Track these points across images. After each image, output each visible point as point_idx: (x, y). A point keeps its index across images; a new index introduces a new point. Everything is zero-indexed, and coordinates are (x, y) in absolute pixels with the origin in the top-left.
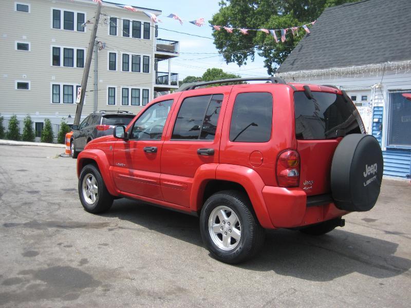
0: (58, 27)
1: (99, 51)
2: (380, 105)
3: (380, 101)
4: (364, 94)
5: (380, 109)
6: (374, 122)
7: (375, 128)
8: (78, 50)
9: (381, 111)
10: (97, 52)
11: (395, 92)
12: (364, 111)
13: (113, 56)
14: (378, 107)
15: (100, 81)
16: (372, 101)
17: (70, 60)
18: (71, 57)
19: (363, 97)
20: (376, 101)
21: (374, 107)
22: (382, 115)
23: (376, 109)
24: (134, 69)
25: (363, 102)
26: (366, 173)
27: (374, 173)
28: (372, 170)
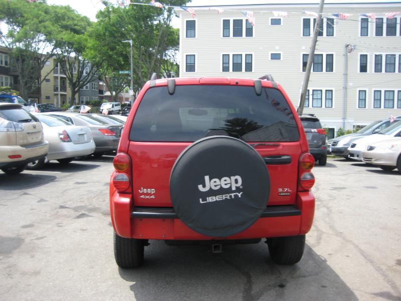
0: (308, 34)
1: (348, 54)
8: (327, 55)
10: (347, 55)
13: (364, 58)
15: (350, 84)
17: (320, 65)
18: (320, 62)
24: (388, 70)
26: (204, 186)
27: (234, 189)
28: (226, 184)
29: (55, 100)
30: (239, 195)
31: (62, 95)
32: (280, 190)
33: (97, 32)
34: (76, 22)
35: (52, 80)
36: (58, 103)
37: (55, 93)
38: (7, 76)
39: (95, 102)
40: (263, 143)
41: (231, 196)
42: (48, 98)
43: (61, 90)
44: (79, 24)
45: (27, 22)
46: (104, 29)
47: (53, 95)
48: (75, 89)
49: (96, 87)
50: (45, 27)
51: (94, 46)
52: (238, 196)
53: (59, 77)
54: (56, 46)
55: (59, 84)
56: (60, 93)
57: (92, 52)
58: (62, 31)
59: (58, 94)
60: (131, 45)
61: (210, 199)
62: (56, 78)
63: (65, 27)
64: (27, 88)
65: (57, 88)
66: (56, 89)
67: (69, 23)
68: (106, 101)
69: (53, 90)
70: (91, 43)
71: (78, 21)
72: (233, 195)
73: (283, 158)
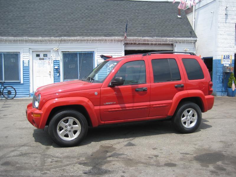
2: (57, 59)
3: (57, 57)
4: (45, 53)
5: (58, 61)
6: (54, 69)
7: (55, 72)
9: (59, 62)
11: (66, 53)
12: (46, 63)
14: (56, 60)
16: (52, 57)
19: (44, 55)
20: (55, 57)
21: (54, 60)
22: (59, 65)
23: (55, 61)
25: (45, 58)
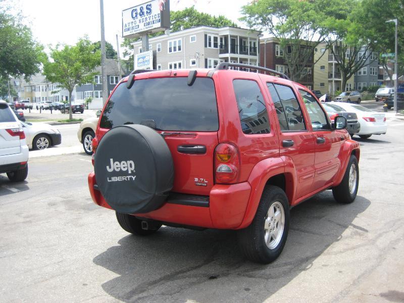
26: (110, 168)
27: (130, 172)
28: (124, 167)
29: (330, 87)
30: (134, 178)
31: (336, 82)
32: (196, 179)
33: (358, 15)
34: (341, 7)
35: (327, 66)
36: (332, 89)
37: (329, 79)
38: (282, 66)
39: (373, 88)
40: (179, 132)
41: (127, 178)
42: (322, 84)
43: (335, 77)
44: (345, 8)
45: (292, 13)
46: (366, 11)
47: (327, 82)
48: (346, 75)
49: (375, 71)
50: (308, 16)
51: (354, 29)
52: (132, 179)
53: (334, 64)
54: (322, 34)
55: (333, 71)
56: (334, 79)
57: (352, 36)
58: (326, 18)
59: (332, 81)
60: (396, 24)
61: (115, 179)
62: (331, 64)
63: (330, 14)
64: (296, 76)
65: (332, 75)
66: (330, 76)
67: (334, 9)
68: (385, 86)
69: (327, 77)
70: (353, 26)
71: (344, 5)
72: (129, 177)
73: (196, 147)
